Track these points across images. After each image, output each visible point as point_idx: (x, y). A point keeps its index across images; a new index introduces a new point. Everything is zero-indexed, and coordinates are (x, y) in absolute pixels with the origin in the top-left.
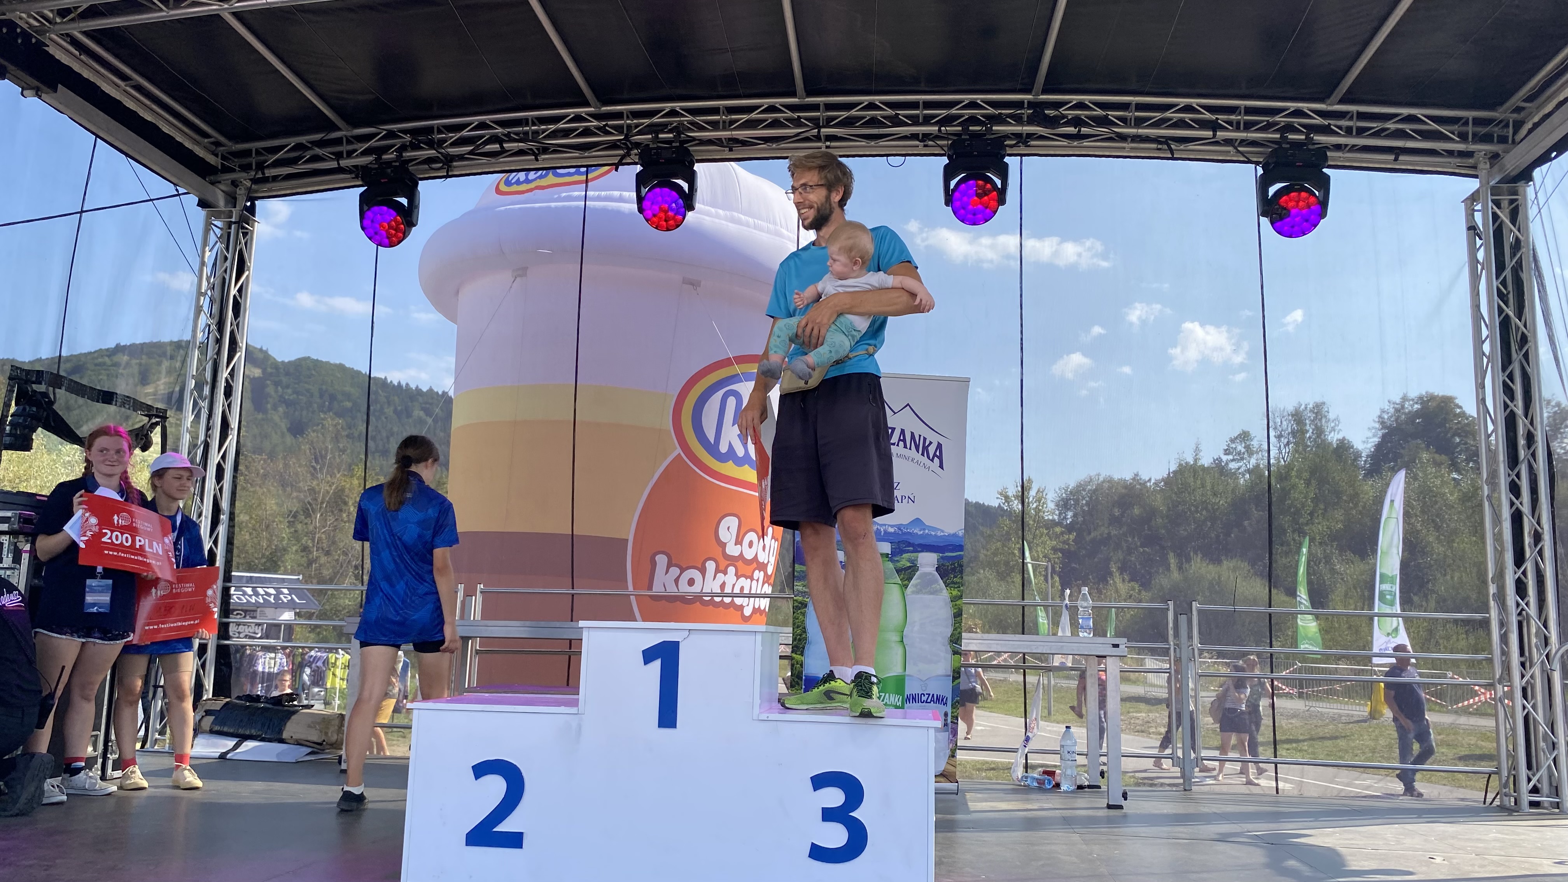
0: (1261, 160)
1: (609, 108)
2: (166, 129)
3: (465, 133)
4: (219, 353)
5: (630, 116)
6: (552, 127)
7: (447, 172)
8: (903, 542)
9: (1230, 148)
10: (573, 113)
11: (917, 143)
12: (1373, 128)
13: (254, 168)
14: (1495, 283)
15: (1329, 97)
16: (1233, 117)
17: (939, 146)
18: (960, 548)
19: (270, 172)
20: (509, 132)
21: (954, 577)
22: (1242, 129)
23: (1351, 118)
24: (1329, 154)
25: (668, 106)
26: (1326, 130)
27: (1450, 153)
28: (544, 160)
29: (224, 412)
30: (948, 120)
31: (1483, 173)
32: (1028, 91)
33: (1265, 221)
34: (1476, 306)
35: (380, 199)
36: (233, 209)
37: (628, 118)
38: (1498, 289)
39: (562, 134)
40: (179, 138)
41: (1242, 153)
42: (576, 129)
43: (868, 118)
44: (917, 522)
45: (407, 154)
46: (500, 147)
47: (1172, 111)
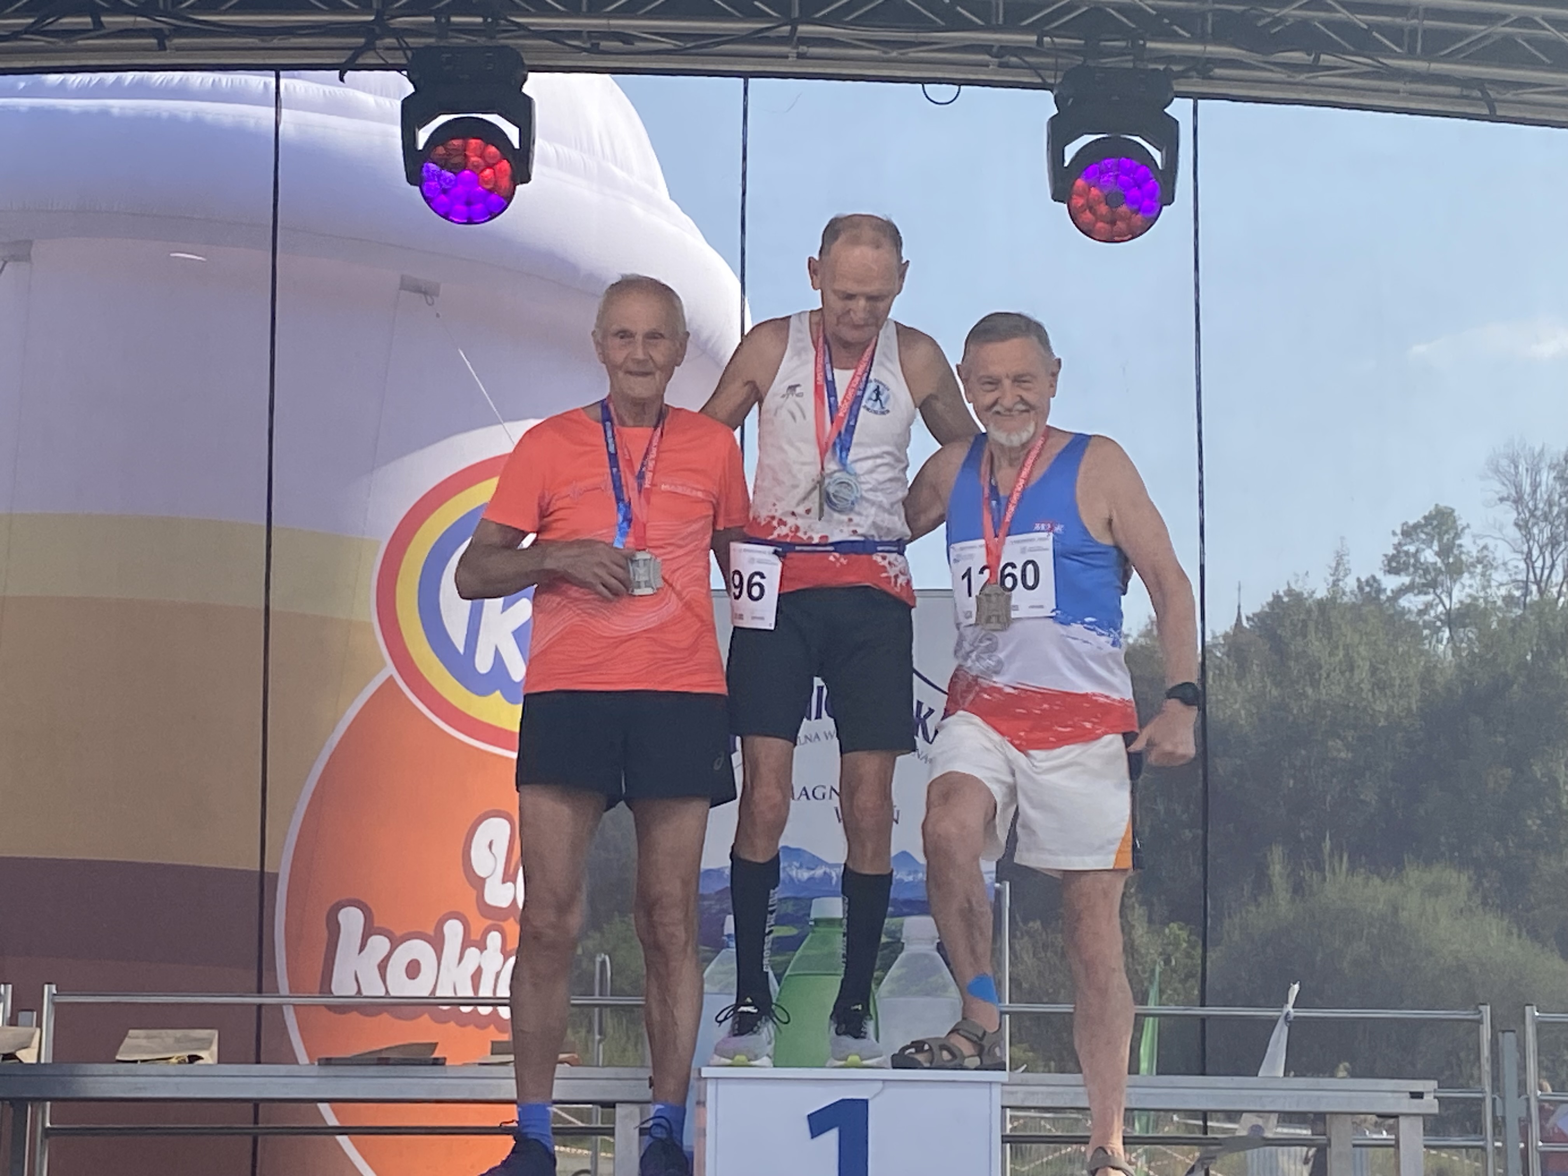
11: (989, 60)
17: (1030, 67)
28: (178, 49)
46: (94, 23)
47: (1491, 29)
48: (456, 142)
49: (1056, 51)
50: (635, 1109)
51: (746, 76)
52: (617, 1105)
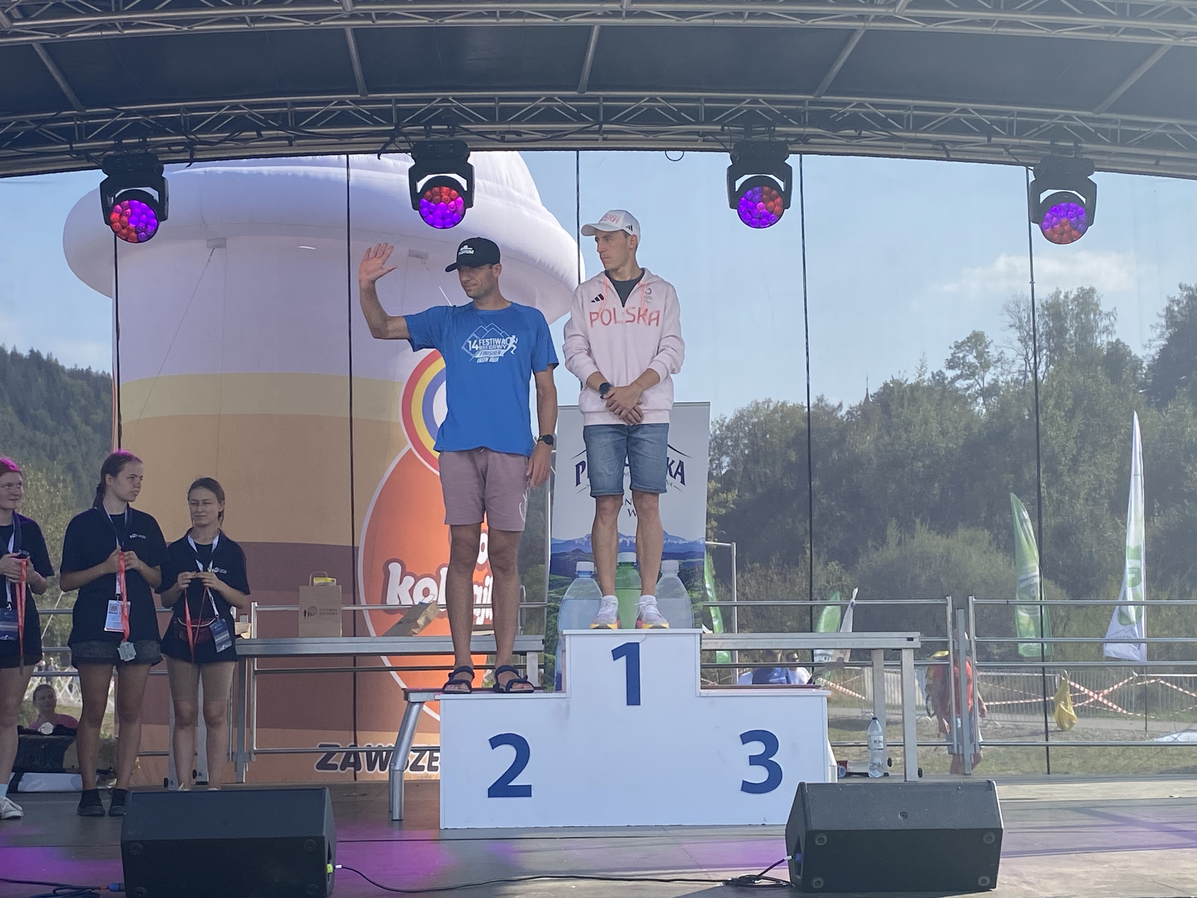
0: (1033, 163)
1: (376, 95)
7: (192, 155)
9: (1003, 150)
10: (341, 98)
11: (696, 139)
16: (1006, 117)
17: (718, 141)
22: (1015, 134)
25: (440, 95)
26: (1092, 137)
28: (299, 145)
32: (809, 91)
33: (1035, 227)
41: (1014, 156)
43: (645, 109)
46: (258, 134)
47: (948, 115)
48: (436, 189)
49: (731, 133)
50: (536, 654)
51: (578, 150)
52: (528, 654)
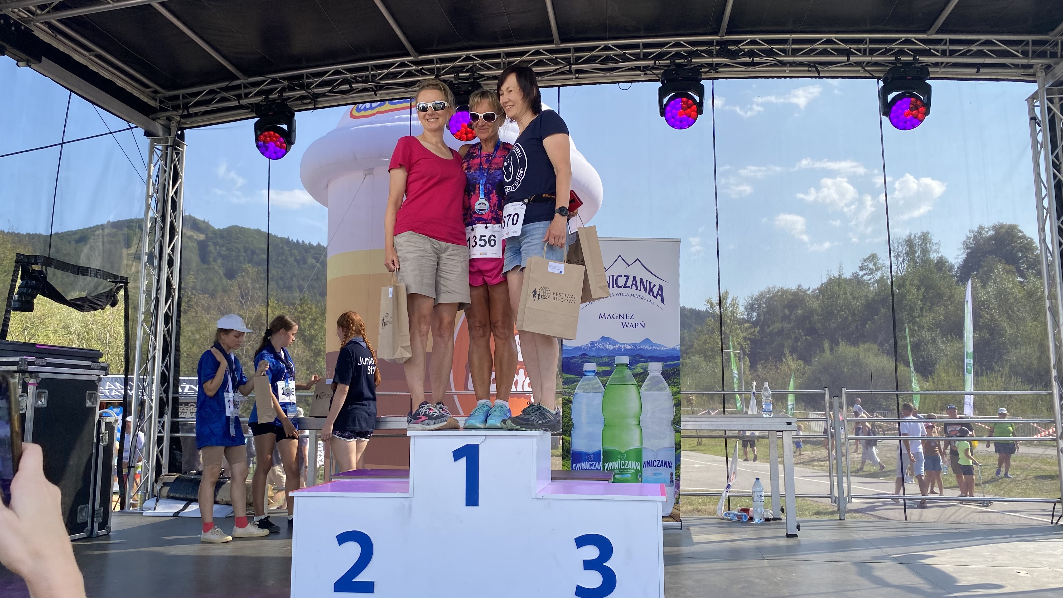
0: (882, 76)
1: (424, 57)
2: (120, 83)
3: (325, 78)
4: (163, 236)
5: (439, 61)
6: (385, 71)
7: (314, 106)
8: (638, 355)
9: (859, 68)
10: (399, 61)
11: (640, 72)
12: (960, 50)
13: (181, 107)
14: (1051, 157)
15: (929, 29)
16: (861, 46)
17: (655, 74)
18: (678, 358)
19: (193, 110)
20: (355, 76)
21: (675, 378)
22: (867, 54)
23: (945, 44)
24: (930, 69)
25: (465, 54)
26: (927, 53)
27: (1016, 66)
28: (380, 94)
29: (168, 278)
30: (660, 56)
31: (1040, 80)
32: (716, 33)
33: (886, 119)
34: (1038, 174)
35: (268, 126)
36: (168, 137)
37: (437, 63)
38: (1053, 160)
39: (392, 76)
40: (129, 89)
41: (868, 72)
42: (401, 72)
43: (605, 56)
44: (647, 341)
45: (286, 94)
46: (350, 87)
49: (661, 66)
51: (559, 86)
